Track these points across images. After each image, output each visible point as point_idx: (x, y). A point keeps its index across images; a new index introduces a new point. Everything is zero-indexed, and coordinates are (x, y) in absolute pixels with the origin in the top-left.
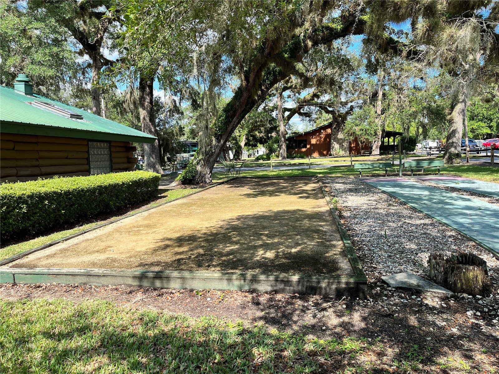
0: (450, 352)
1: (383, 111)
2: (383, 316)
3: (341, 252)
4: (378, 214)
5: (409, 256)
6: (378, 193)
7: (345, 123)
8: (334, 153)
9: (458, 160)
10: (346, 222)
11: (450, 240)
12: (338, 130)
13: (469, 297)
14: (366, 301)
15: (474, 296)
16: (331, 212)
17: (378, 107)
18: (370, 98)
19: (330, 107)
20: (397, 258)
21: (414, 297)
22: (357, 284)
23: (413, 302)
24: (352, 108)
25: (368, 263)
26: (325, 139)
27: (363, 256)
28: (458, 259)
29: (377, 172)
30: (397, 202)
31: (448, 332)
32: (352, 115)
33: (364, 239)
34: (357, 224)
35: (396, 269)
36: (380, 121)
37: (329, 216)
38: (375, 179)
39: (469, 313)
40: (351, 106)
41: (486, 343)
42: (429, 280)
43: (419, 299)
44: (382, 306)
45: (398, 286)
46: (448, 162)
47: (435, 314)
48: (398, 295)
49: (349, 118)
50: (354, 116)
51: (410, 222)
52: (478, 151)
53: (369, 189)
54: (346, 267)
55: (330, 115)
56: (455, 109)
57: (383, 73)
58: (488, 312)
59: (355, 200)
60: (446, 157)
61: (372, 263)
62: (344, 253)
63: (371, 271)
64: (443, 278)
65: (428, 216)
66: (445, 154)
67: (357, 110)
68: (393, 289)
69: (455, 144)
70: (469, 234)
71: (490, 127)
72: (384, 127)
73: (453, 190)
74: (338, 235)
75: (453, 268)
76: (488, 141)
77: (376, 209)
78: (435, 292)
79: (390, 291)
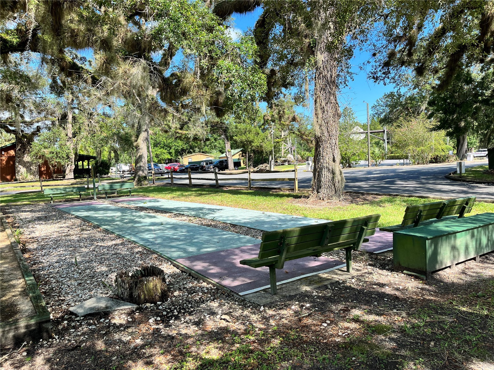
0: (134, 364)
1: (74, 135)
2: (69, 350)
3: (22, 291)
4: (70, 240)
5: (100, 280)
6: (71, 219)
7: (31, 144)
8: (21, 177)
9: (146, 182)
10: (31, 256)
11: (137, 256)
12: (24, 152)
13: (151, 305)
14: (50, 340)
15: (155, 303)
16: (12, 247)
17: (68, 130)
18: (58, 120)
19: (11, 125)
20: (88, 284)
21: (102, 320)
22: (39, 324)
23: (102, 325)
24: (38, 129)
25: (55, 297)
26: (8, 162)
27: (50, 290)
28: (141, 273)
29: (71, 197)
30: (90, 226)
31: (132, 345)
32: (39, 136)
33: (52, 271)
34: (44, 256)
35: (86, 296)
36: (72, 144)
37: (10, 251)
38: (68, 204)
39: (151, 321)
40: (38, 127)
41: (163, 345)
42: (117, 299)
43: (107, 321)
44: (69, 340)
45: (86, 313)
46: (138, 184)
47: (122, 331)
48: (87, 323)
49: (36, 140)
50: (41, 138)
51: (103, 244)
52: (162, 174)
53: (61, 215)
54: (27, 308)
55: (12, 135)
56: (140, 137)
57: (71, 96)
58: (166, 315)
59: (44, 230)
60: (136, 179)
61: (60, 296)
62: (24, 293)
63: (58, 305)
64: (128, 293)
65: (119, 237)
66: (135, 177)
67: (44, 132)
68: (82, 318)
69: (142, 168)
70: (152, 247)
71: (170, 153)
72: (76, 150)
73: (142, 209)
74: (19, 273)
75: (137, 282)
76: (169, 165)
77: (68, 235)
78: (122, 310)
79: (78, 321)
